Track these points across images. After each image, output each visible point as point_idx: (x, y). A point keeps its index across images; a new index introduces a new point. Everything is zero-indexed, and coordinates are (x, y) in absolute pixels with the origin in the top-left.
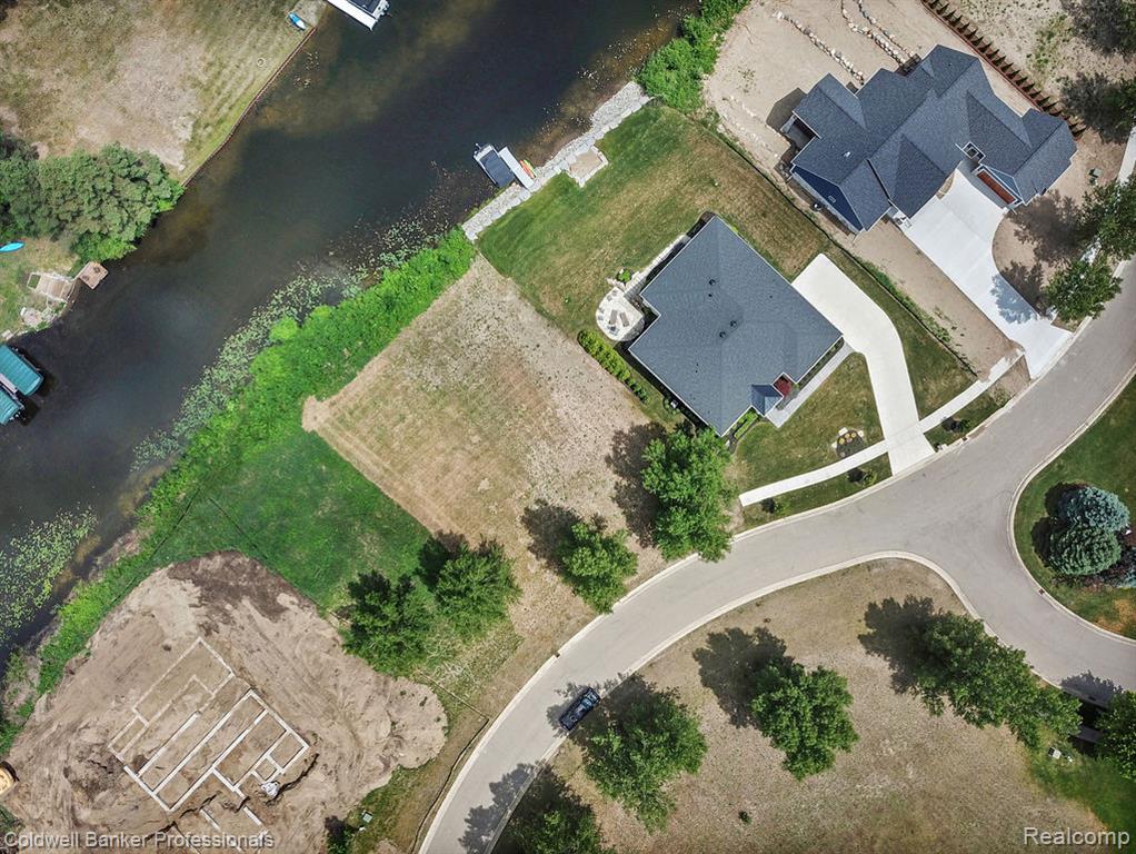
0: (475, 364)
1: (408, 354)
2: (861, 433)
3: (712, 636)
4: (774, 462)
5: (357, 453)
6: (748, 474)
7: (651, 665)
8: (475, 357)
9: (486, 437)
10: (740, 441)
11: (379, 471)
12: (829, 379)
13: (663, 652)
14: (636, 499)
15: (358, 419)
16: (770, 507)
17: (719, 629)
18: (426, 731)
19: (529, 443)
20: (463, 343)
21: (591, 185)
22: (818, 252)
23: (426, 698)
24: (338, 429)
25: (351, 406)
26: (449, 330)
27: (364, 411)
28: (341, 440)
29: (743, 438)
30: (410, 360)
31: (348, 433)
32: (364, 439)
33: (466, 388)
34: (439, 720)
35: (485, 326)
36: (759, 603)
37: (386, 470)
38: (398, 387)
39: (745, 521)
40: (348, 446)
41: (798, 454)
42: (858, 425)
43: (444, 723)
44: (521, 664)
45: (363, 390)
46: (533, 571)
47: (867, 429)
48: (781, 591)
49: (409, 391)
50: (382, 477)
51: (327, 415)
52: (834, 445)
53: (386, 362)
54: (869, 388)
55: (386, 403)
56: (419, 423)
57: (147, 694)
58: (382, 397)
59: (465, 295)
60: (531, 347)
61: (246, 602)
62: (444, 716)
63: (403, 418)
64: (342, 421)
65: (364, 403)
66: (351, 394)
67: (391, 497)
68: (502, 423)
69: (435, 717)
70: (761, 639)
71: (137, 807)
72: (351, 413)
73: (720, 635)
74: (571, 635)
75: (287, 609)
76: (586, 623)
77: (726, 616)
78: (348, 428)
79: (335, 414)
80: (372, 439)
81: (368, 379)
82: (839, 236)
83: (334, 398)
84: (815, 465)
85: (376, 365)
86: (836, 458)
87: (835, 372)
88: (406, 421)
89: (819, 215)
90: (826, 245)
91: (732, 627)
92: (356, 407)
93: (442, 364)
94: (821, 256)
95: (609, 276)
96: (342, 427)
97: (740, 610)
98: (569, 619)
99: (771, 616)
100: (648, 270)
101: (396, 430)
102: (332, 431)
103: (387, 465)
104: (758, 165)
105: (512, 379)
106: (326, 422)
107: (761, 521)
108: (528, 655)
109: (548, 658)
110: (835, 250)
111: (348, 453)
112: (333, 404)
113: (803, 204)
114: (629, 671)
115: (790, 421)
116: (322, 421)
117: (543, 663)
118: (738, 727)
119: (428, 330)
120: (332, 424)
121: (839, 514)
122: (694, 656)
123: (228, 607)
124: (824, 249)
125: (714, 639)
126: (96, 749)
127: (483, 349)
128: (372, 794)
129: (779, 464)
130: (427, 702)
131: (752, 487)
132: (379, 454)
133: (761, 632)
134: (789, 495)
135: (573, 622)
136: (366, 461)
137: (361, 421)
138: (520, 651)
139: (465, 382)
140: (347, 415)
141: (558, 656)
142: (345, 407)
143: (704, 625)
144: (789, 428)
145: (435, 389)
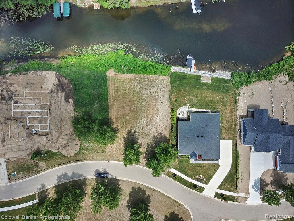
0: (148, 94)
2: (204, 180)
3: (139, 187)
4: (183, 168)
5: (111, 88)
6: (176, 166)
7: (123, 181)
8: (149, 93)
9: (136, 109)
10: (181, 158)
11: (111, 95)
12: (209, 164)
13: (128, 181)
14: (151, 149)
16: (174, 176)
17: (142, 187)
18: (71, 150)
19: (143, 118)
20: (150, 88)
21: (203, 83)
22: (231, 139)
23: (77, 144)
24: (112, 80)
25: (119, 78)
26: (150, 83)
27: (120, 82)
28: (110, 83)
29: (182, 158)
30: (137, 81)
31: (113, 83)
32: (115, 87)
33: (142, 97)
34: (76, 151)
35: (157, 89)
36: (154, 190)
37: (113, 96)
38: (130, 84)
39: (167, 173)
40: (111, 85)
41: (189, 172)
42: (205, 178)
43: (76, 152)
44: (101, 156)
45: (124, 78)
46: (120, 142)
47: (206, 180)
48: (160, 192)
49: (131, 87)
50: (111, 97)
51: (113, 75)
52: (197, 177)
53: (133, 77)
54: (214, 173)
55: (125, 84)
56: (127, 94)
57: (30, 91)
58: (126, 83)
59: (159, 80)
60: (162, 101)
61: (64, 94)
62: (77, 151)
63: (125, 90)
64: (114, 79)
65: (121, 80)
66: (121, 76)
67: (109, 102)
68: (142, 110)
69: (76, 150)
70: (147, 197)
71: (8, 110)
72: (117, 80)
73: (141, 188)
74: (115, 160)
75: (70, 103)
76: (119, 161)
77: (146, 186)
79: (114, 77)
80: (116, 88)
81: (127, 76)
82: (238, 140)
83: (117, 74)
84: (190, 177)
85: (130, 76)
86: (195, 179)
87: (211, 164)
88: (126, 91)
89: (238, 133)
90: (234, 140)
91: (145, 189)
92: (119, 80)
93: (142, 88)
94: (231, 141)
95: (189, 104)
97: (149, 188)
99: (154, 195)
100: (197, 110)
101: (122, 91)
102: (110, 79)
103: (114, 96)
104: (237, 112)
105: (152, 104)
107: (170, 176)
108: (103, 156)
109: (106, 160)
110: (235, 142)
111: (109, 86)
112: (116, 74)
113: (238, 128)
114: (118, 178)
115: (194, 164)
116: (111, 76)
117: (104, 160)
118: (127, 208)
119: (146, 79)
120: (112, 78)
121: (185, 190)
122: (132, 187)
123: (60, 91)
124: (233, 140)
125: (139, 188)
126: (11, 92)
127: (152, 93)
128: (51, 151)
129: (184, 170)
130: (77, 145)
131: (174, 169)
132: (114, 92)
133: (149, 196)
134: (180, 177)
135: (117, 158)
136: (111, 91)
137: (117, 83)
138: (103, 154)
139: (143, 95)
140: (116, 79)
141: (109, 162)
142: (117, 77)
143: (140, 184)
144: (193, 165)
145: (136, 91)
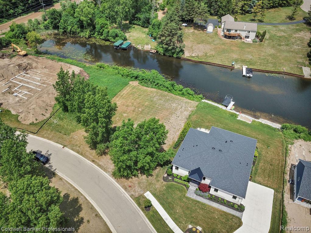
3: (77, 199)
4: (169, 200)
6: (160, 191)
7: (61, 179)
9: (141, 112)
10: (173, 183)
12: (221, 211)
13: (67, 182)
15: (136, 89)
16: (148, 207)
17: (81, 201)
20: (170, 102)
22: (273, 189)
26: (172, 99)
28: (129, 88)
29: (175, 183)
30: (159, 94)
33: (156, 105)
34: (36, 120)
35: (178, 105)
36: (97, 215)
39: (137, 198)
41: (178, 210)
43: (35, 122)
44: (59, 138)
48: (106, 224)
49: (149, 95)
52: (190, 226)
57: (47, 72)
60: (177, 116)
62: (38, 121)
69: (37, 118)
70: (77, 222)
71: (12, 74)
73: (78, 202)
74: (72, 149)
76: (78, 152)
77: (88, 203)
80: (131, 92)
81: (149, 89)
82: (287, 196)
83: (141, 85)
84: (175, 220)
85: (153, 90)
86: (185, 230)
87: (226, 213)
88: (140, 96)
89: (288, 185)
90: (279, 191)
91: (82, 206)
92: (139, 89)
94: (273, 191)
97: (92, 208)
98: (79, 147)
99: (91, 224)
101: (136, 95)
103: (124, 95)
105: (164, 113)
107: (139, 204)
108: (63, 139)
109: (62, 145)
110: (280, 196)
111: (125, 89)
112: (138, 86)
113: (287, 177)
114: (57, 172)
115: (192, 200)
116: (133, 84)
117: (60, 144)
120: (133, 86)
122: (66, 194)
124: (276, 191)
125: (76, 200)
126: (31, 67)
127: (170, 106)
129: (170, 203)
130: (44, 116)
131: (154, 195)
132: (127, 94)
133: (81, 221)
134: (156, 212)
135: (78, 148)
136: (124, 92)
138: (65, 136)
141: (63, 148)
143: (82, 195)
144: (189, 200)
145: (152, 99)
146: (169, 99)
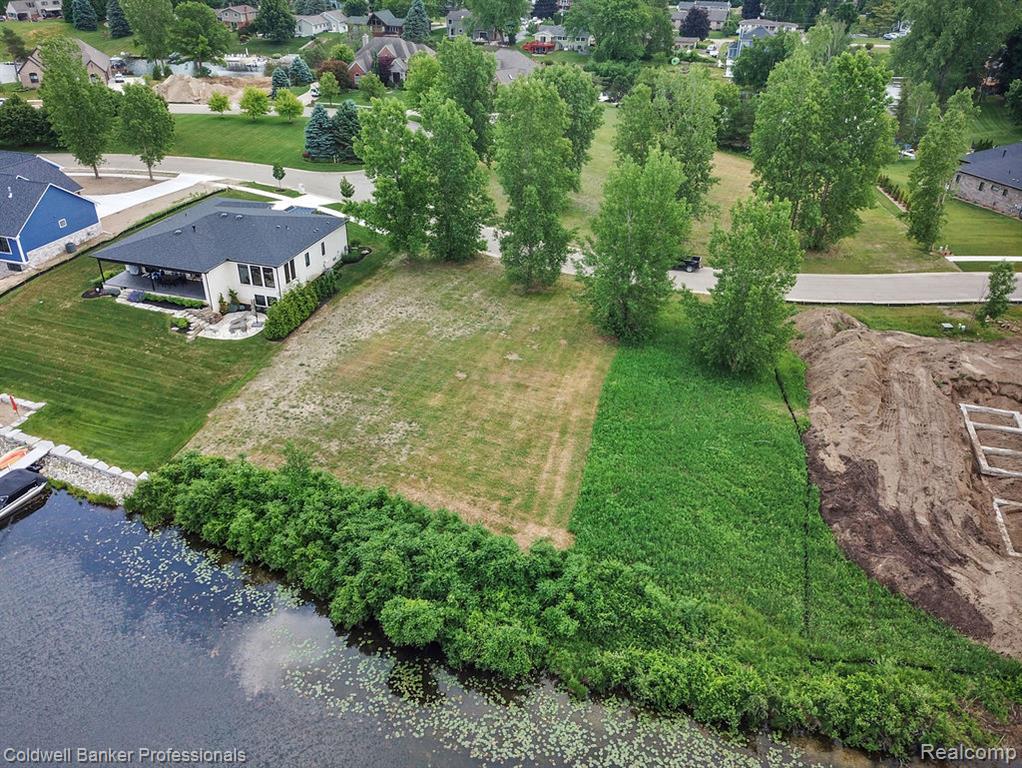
0: (358, 401)
1: (375, 467)
5: (563, 468)
8: (344, 405)
9: (452, 369)
11: (571, 441)
15: (512, 488)
20: (326, 420)
24: (543, 505)
25: (495, 506)
26: (314, 439)
27: (495, 484)
28: (558, 493)
30: (383, 461)
31: (541, 489)
32: (538, 470)
33: (395, 399)
35: (292, 410)
37: (563, 432)
38: (434, 459)
40: (560, 482)
45: (461, 499)
49: (433, 446)
50: (576, 434)
51: (531, 528)
53: (401, 486)
55: (466, 464)
56: (475, 424)
58: (459, 471)
59: (250, 444)
60: (305, 369)
63: (476, 441)
64: (526, 507)
65: (483, 489)
66: (477, 512)
67: (593, 419)
72: (508, 500)
75: (841, 457)
78: (534, 493)
79: (523, 519)
80: (531, 461)
81: (439, 498)
83: (498, 534)
88: (479, 436)
92: (495, 497)
93: (372, 429)
96: (537, 501)
101: (500, 441)
102: (553, 511)
103: (555, 435)
105: (360, 369)
106: (543, 525)
111: (571, 477)
112: (509, 531)
116: (545, 529)
119: (323, 460)
120: (541, 515)
127: (329, 402)
132: (546, 447)
136: (566, 455)
137: (512, 482)
139: (387, 402)
140: (515, 502)
142: (503, 513)
145: (414, 424)
146: (330, 438)
